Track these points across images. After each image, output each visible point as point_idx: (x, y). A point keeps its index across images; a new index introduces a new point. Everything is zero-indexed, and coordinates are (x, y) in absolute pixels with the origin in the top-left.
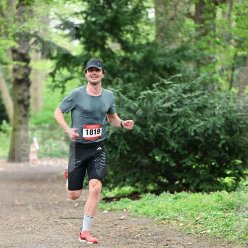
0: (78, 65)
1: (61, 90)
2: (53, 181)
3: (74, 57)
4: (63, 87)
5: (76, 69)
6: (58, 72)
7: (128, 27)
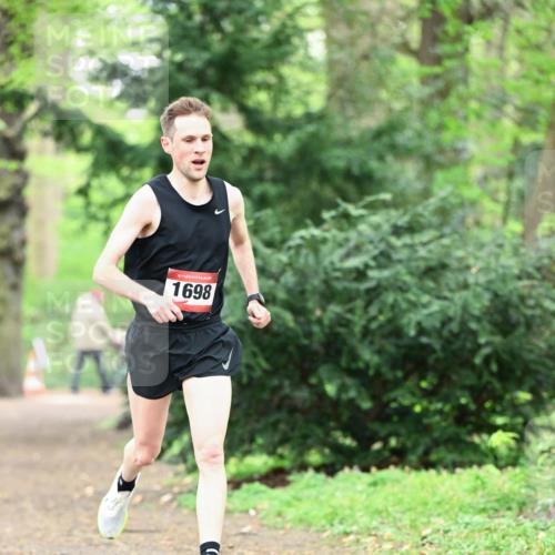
0: (142, 165)
1: (101, 227)
2: (82, 442)
3: (132, 149)
4: (107, 220)
5: (136, 174)
6: (95, 183)
7: (260, 76)
